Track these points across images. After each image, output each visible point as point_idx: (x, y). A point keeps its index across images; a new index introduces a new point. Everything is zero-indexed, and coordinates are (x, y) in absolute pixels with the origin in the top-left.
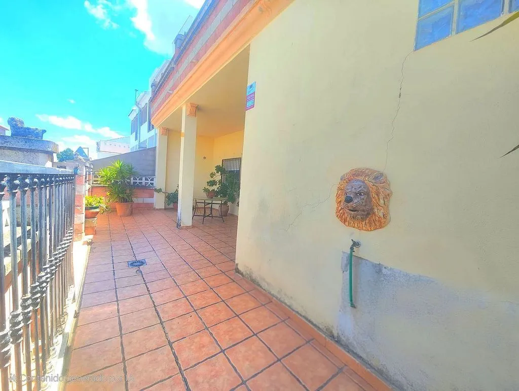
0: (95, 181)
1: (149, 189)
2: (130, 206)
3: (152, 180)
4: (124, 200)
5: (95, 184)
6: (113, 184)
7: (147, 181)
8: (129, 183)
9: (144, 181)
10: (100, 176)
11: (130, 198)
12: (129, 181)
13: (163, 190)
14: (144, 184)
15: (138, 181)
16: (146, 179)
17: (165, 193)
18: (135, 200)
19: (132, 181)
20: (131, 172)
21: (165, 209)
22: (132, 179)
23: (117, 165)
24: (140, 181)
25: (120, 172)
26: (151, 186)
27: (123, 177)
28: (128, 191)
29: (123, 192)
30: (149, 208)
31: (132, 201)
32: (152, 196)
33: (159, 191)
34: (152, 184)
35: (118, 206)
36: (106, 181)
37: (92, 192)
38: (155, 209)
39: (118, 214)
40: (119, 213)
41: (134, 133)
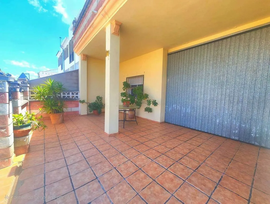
0: (32, 97)
1: (75, 101)
2: (61, 116)
3: (77, 94)
4: (56, 112)
5: (32, 99)
6: (46, 99)
7: (73, 95)
8: (60, 97)
9: (71, 95)
10: (35, 92)
11: (62, 109)
12: (59, 95)
13: (86, 101)
14: (71, 97)
15: (66, 95)
16: (73, 94)
17: (87, 103)
18: (65, 110)
19: (62, 95)
20: (61, 88)
21: (88, 115)
22: (62, 94)
23: (49, 83)
24: (69, 95)
25: (52, 88)
26: (76, 98)
27: (55, 93)
28: (59, 104)
29: (56, 105)
30: (76, 114)
31: (63, 111)
32: (77, 106)
33: (83, 102)
34: (77, 97)
35: (51, 117)
36: (40, 96)
37: (30, 105)
38: (80, 115)
39: (53, 123)
40: (53, 121)
41: (60, 66)
